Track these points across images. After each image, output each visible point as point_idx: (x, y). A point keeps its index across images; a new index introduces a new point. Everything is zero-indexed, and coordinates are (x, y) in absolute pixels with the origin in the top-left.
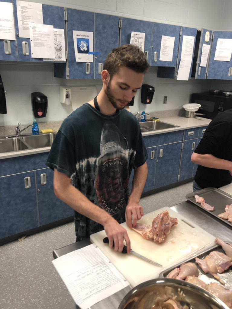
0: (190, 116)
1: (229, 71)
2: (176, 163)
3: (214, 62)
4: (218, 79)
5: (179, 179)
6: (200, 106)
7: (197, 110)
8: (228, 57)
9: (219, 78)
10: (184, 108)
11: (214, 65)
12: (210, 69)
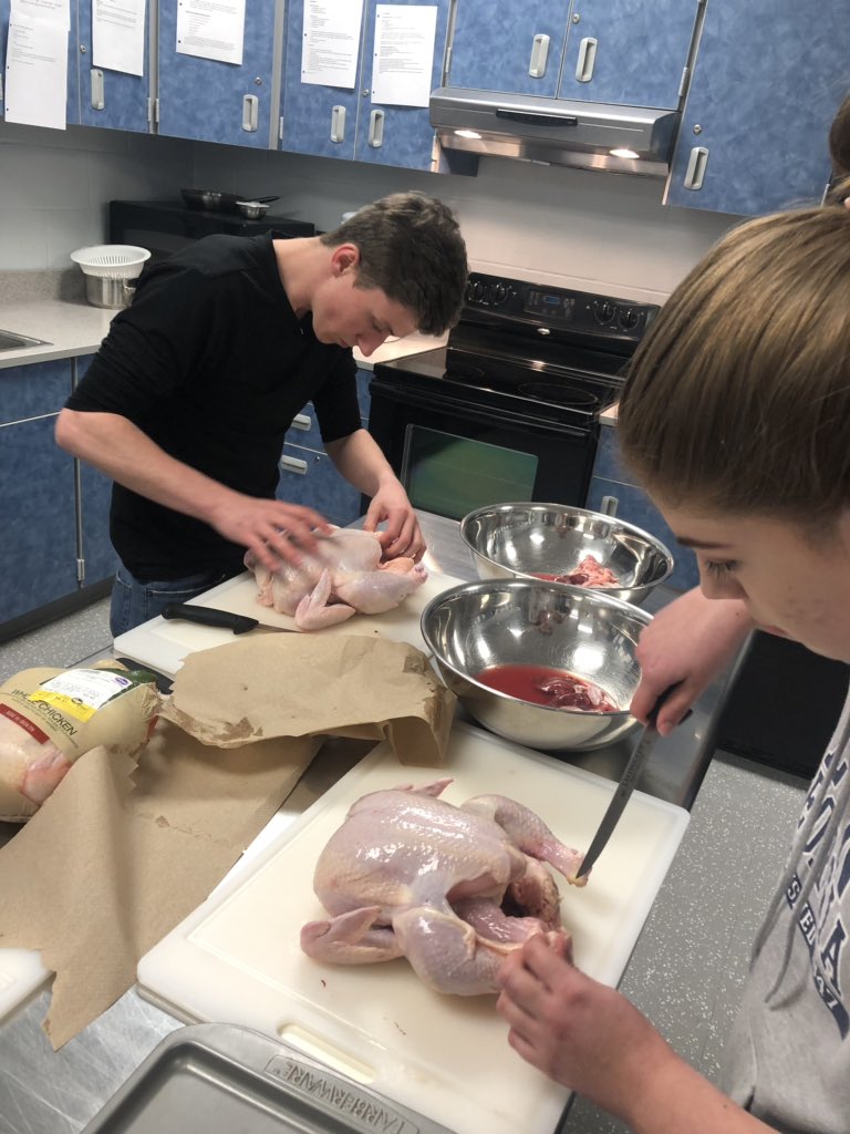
0: (112, 300)
1: (242, 107)
2: (56, 511)
3: (177, 59)
4: (205, 139)
5: (81, 575)
6: (147, 255)
7: (134, 274)
8: (228, 47)
9: (207, 135)
10: (78, 264)
11: (181, 75)
12: (165, 92)
